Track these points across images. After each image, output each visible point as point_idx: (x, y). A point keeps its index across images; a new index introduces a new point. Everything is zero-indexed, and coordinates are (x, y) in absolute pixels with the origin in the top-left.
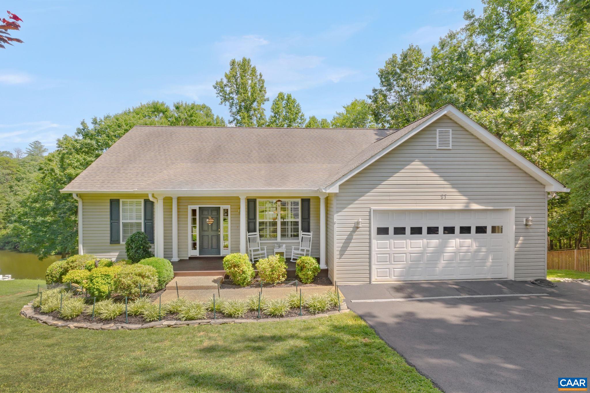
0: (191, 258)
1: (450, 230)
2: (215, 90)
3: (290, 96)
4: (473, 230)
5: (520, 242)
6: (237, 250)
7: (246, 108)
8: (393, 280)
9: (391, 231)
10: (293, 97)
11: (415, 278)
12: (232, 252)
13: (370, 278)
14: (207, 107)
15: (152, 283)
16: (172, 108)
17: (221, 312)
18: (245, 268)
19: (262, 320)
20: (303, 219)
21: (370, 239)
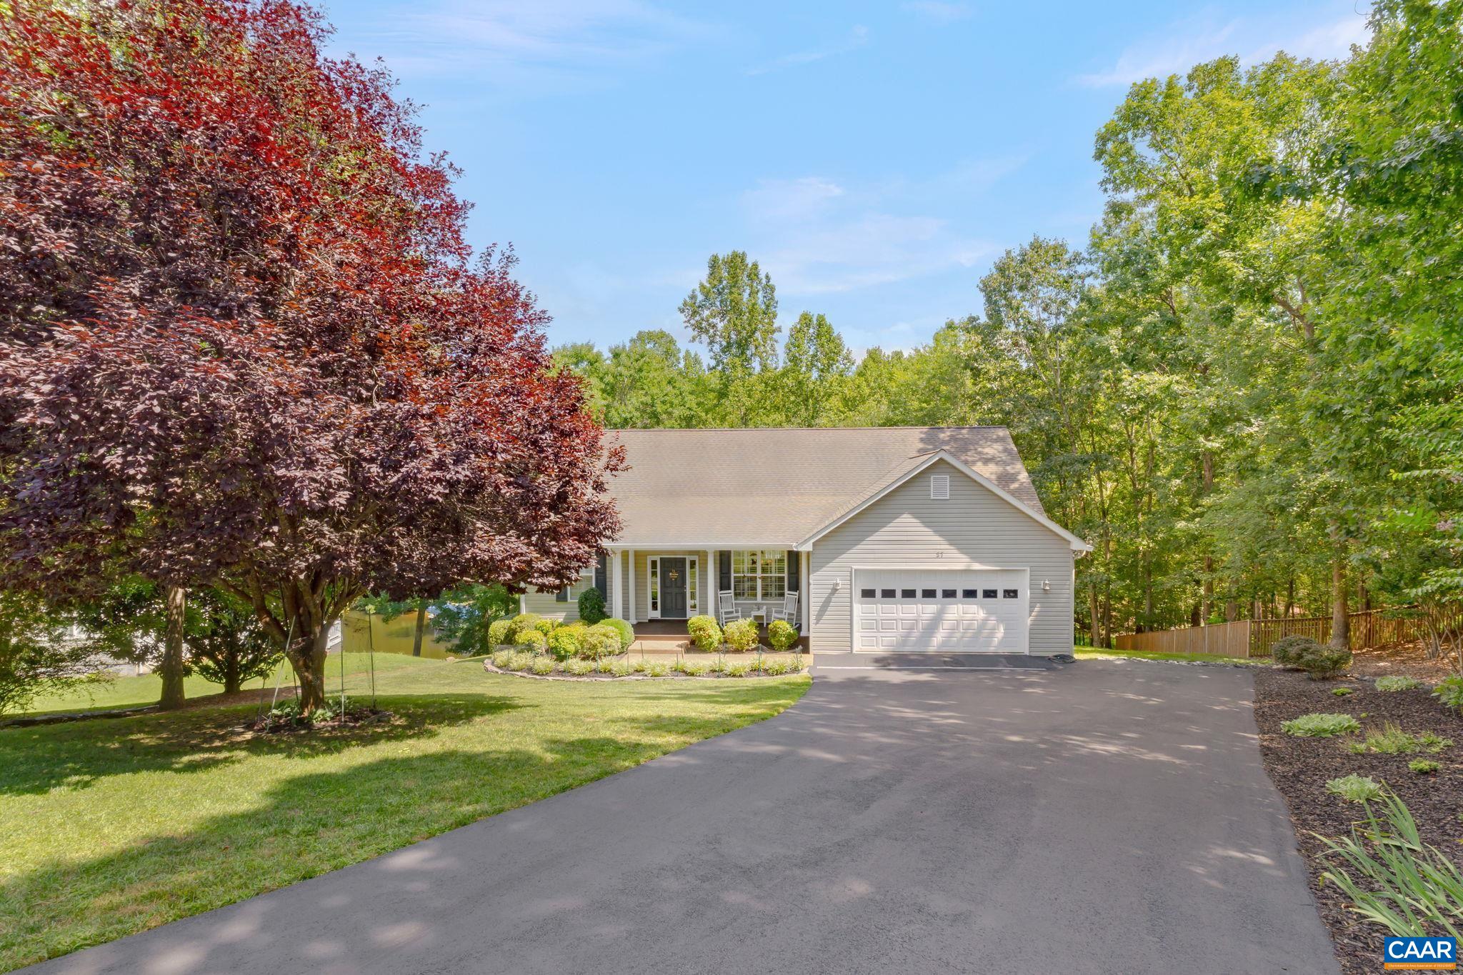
0: (651, 621)
1: (950, 594)
2: (682, 315)
3: (823, 320)
4: (980, 594)
5: (1036, 609)
6: (704, 611)
7: (739, 345)
8: (880, 650)
9: (878, 594)
10: (828, 320)
11: (907, 649)
12: (701, 613)
13: (851, 647)
14: (668, 336)
15: (616, 646)
16: (607, 354)
17: (684, 672)
18: (711, 632)
19: (721, 679)
20: (790, 573)
21: (851, 602)
